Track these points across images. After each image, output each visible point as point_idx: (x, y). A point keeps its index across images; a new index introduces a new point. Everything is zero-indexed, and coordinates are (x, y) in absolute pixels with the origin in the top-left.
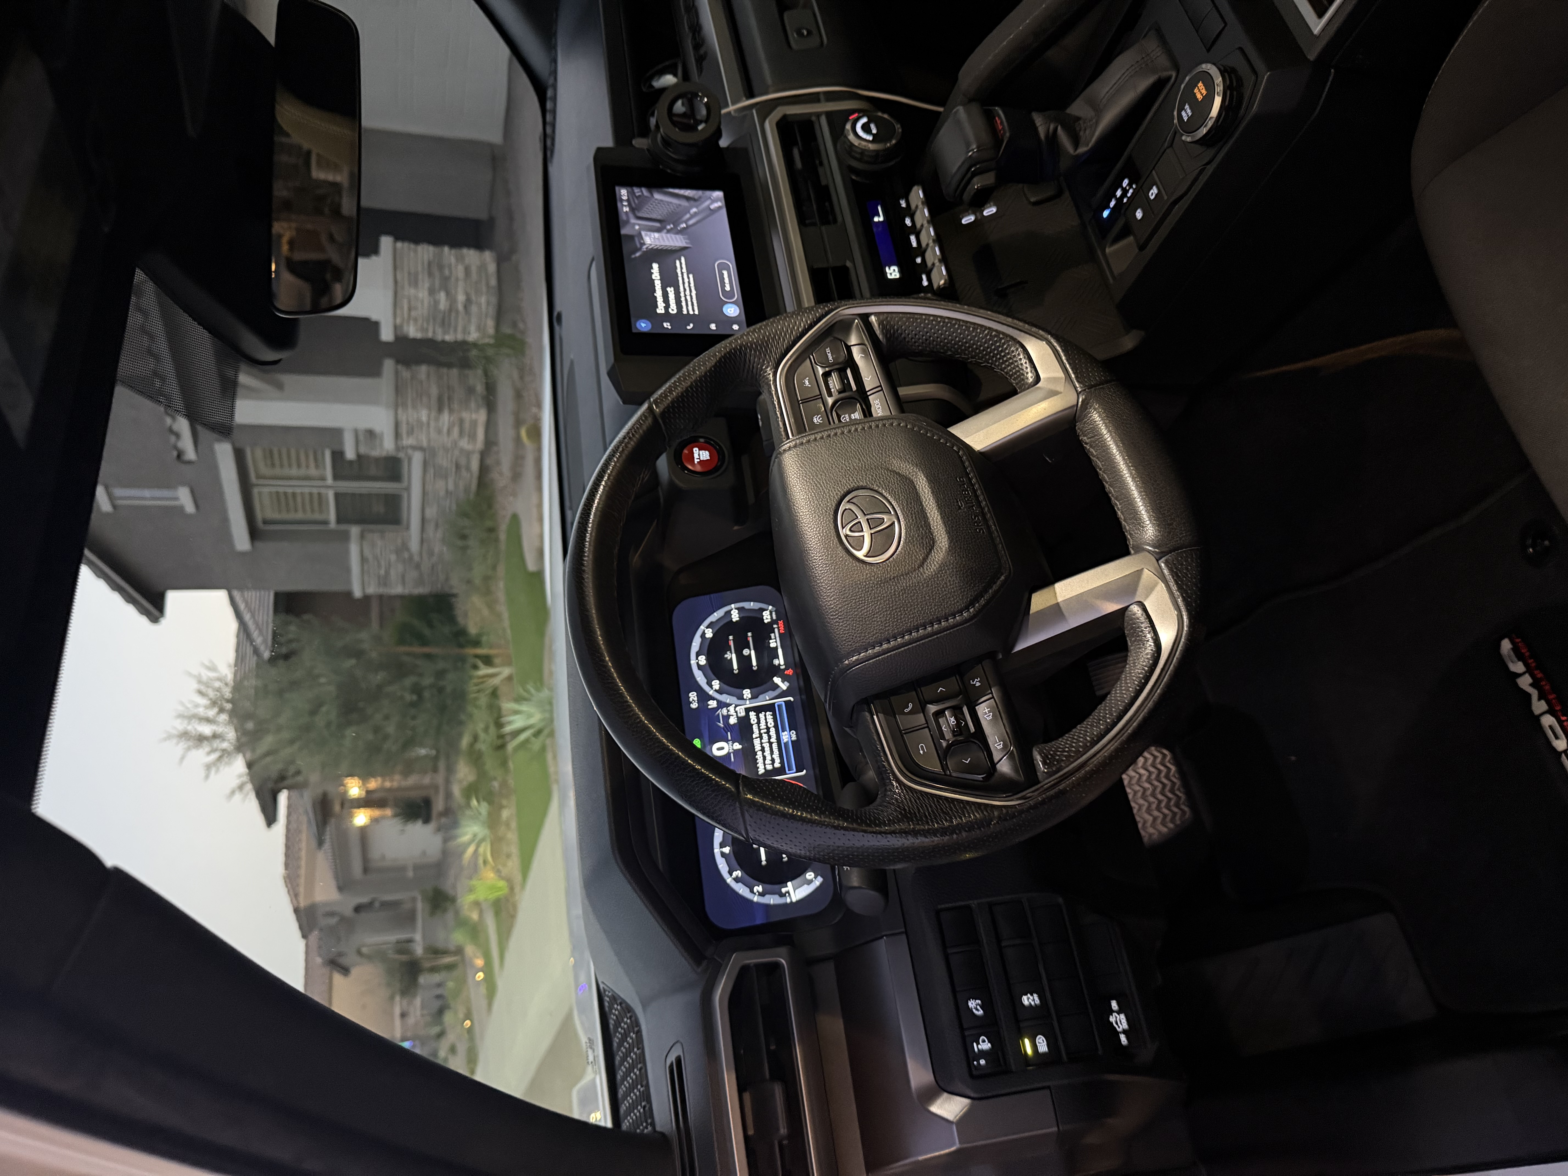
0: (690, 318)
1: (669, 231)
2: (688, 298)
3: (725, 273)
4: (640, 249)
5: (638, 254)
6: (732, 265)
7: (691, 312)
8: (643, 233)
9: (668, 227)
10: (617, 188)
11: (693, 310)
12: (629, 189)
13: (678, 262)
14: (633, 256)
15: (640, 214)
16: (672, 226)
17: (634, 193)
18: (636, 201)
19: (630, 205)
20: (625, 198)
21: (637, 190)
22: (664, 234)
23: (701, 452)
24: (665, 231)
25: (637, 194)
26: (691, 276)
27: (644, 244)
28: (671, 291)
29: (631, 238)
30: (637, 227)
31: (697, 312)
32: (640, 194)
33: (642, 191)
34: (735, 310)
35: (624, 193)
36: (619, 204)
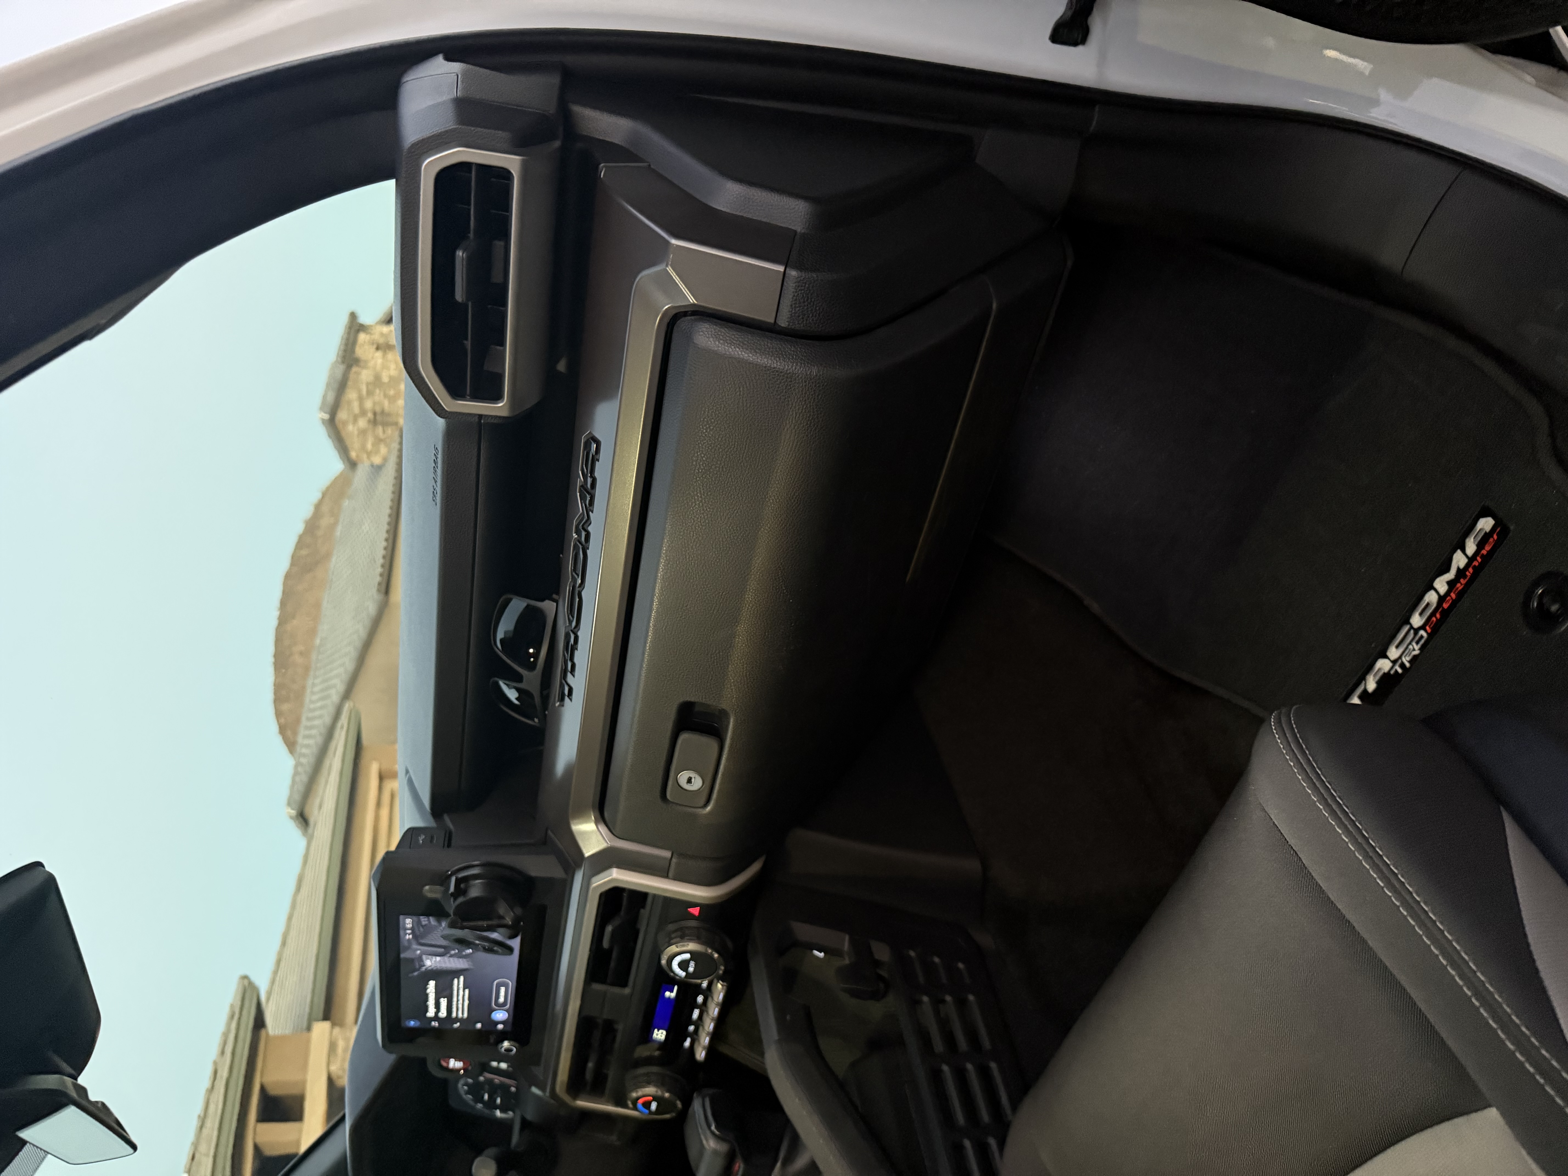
0: (457, 1020)
1: (451, 956)
2: (460, 1006)
3: (503, 990)
4: (419, 970)
5: (416, 974)
6: (511, 984)
7: (460, 1015)
8: (424, 957)
9: (453, 952)
10: (401, 917)
11: (463, 1014)
12: (415, 918)
13: (456, 981)
14: (410, 975)
15: (423, 941)
16: (457, 951)
17: (419, 922)
18: (421, 929)
19: (413, 933)
20: (409, 926)
21: (424, 920)
22: (446, 958)
23: (456, 1062)
24: (449, 955)
25: (424, 923)
26: (467, 991)
27: (424, 966)
28: (444, 1002)
29: (411, 961)
30: (419, 952)
31: (466, 1015)
32: (427, 922)
33: (429, 920)
34: (504, 1015)
35: (408, 922)
36: (402, 933)
